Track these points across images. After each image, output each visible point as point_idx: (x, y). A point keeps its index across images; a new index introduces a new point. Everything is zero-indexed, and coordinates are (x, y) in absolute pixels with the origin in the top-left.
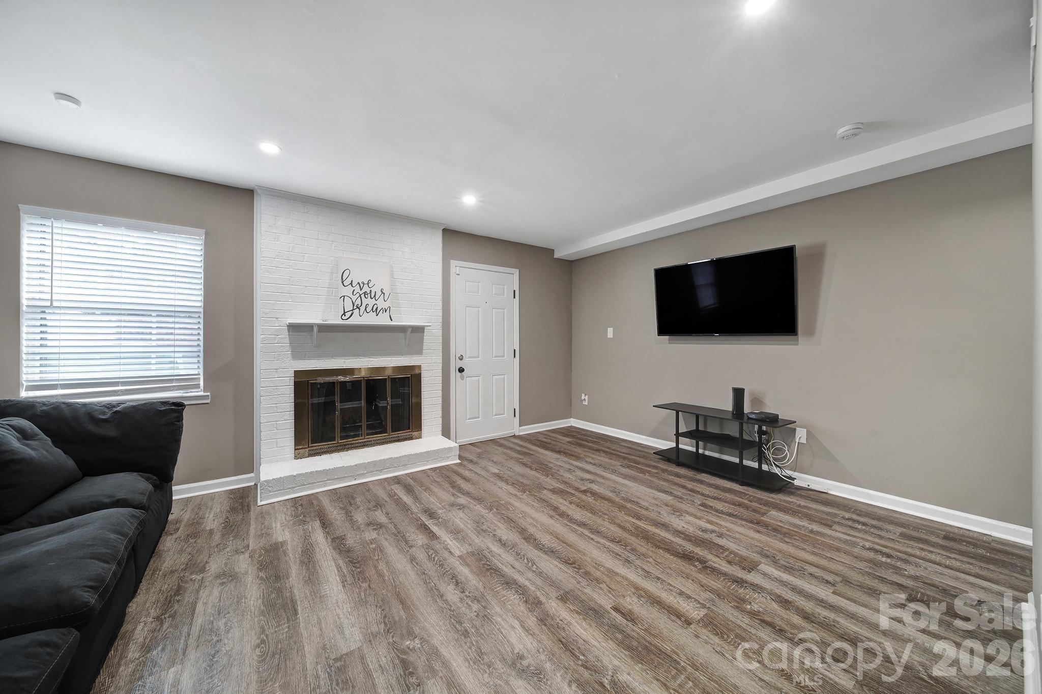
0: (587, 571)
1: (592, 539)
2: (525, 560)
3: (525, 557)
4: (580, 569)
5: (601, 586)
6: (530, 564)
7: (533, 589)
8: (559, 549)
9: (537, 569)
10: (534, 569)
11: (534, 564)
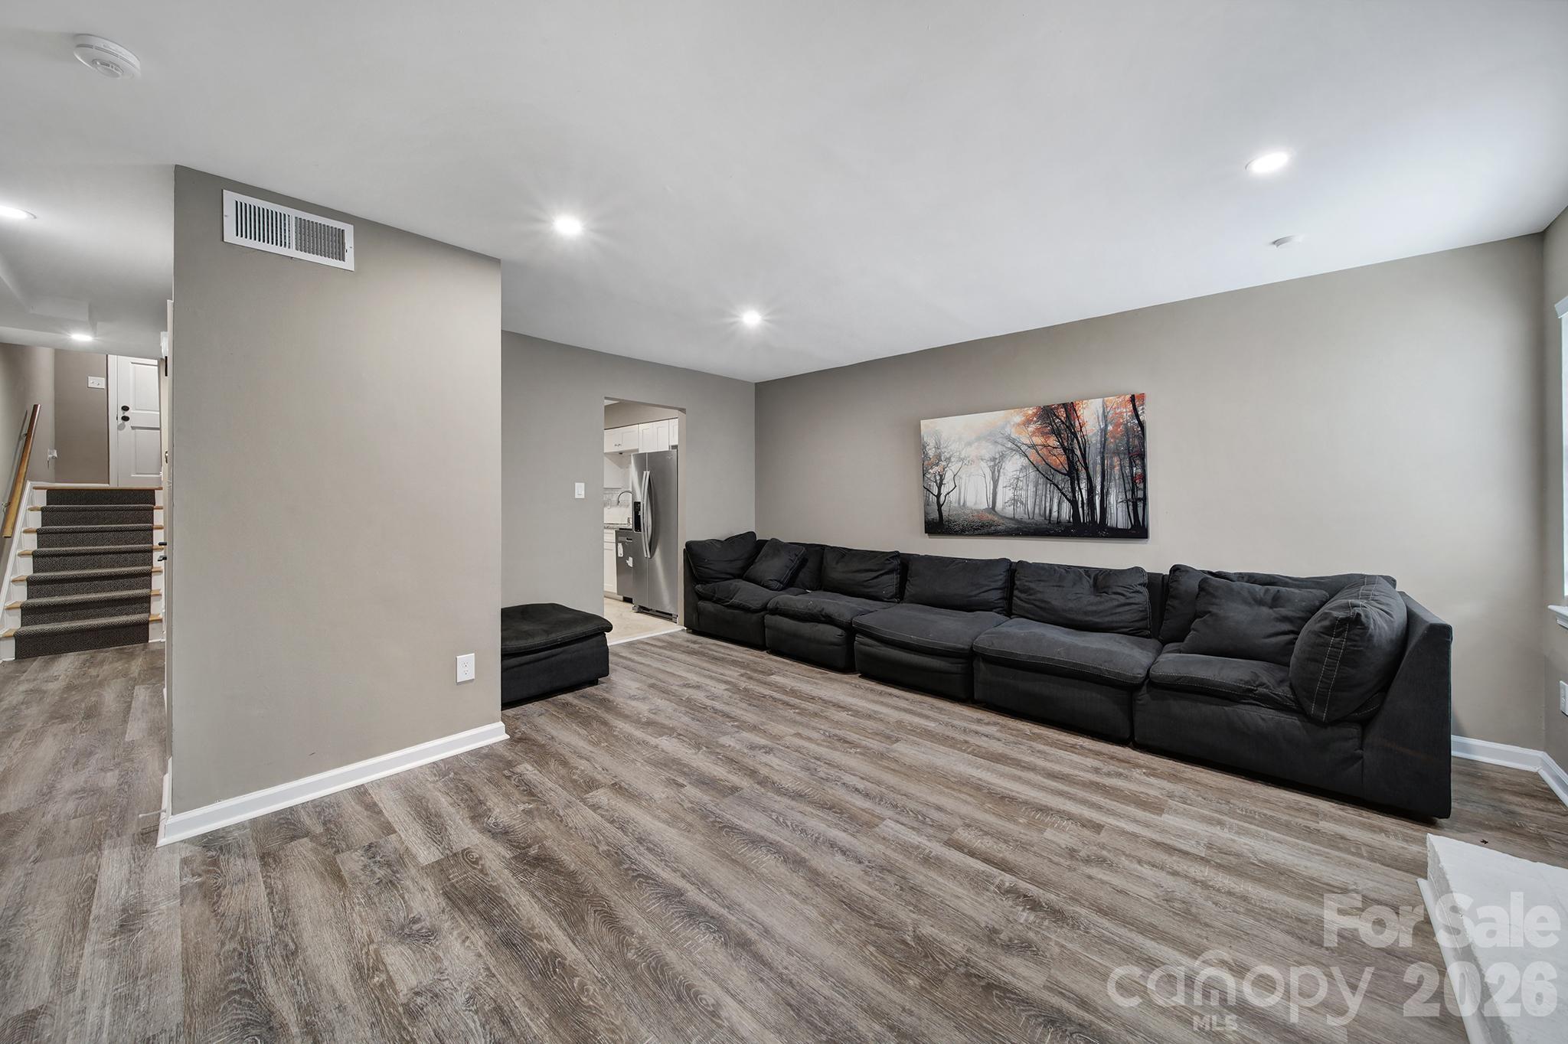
0: (704, 820)
1: (684, 876)
2: (789, 824)
3: (791, 828)
4: (712, 822)
5: (690, 805)
6: (781, 820)
7: (769, 794)
8: (743, 848)
9: (771, 815)
10: (774, 814)
11: (777, 821)
